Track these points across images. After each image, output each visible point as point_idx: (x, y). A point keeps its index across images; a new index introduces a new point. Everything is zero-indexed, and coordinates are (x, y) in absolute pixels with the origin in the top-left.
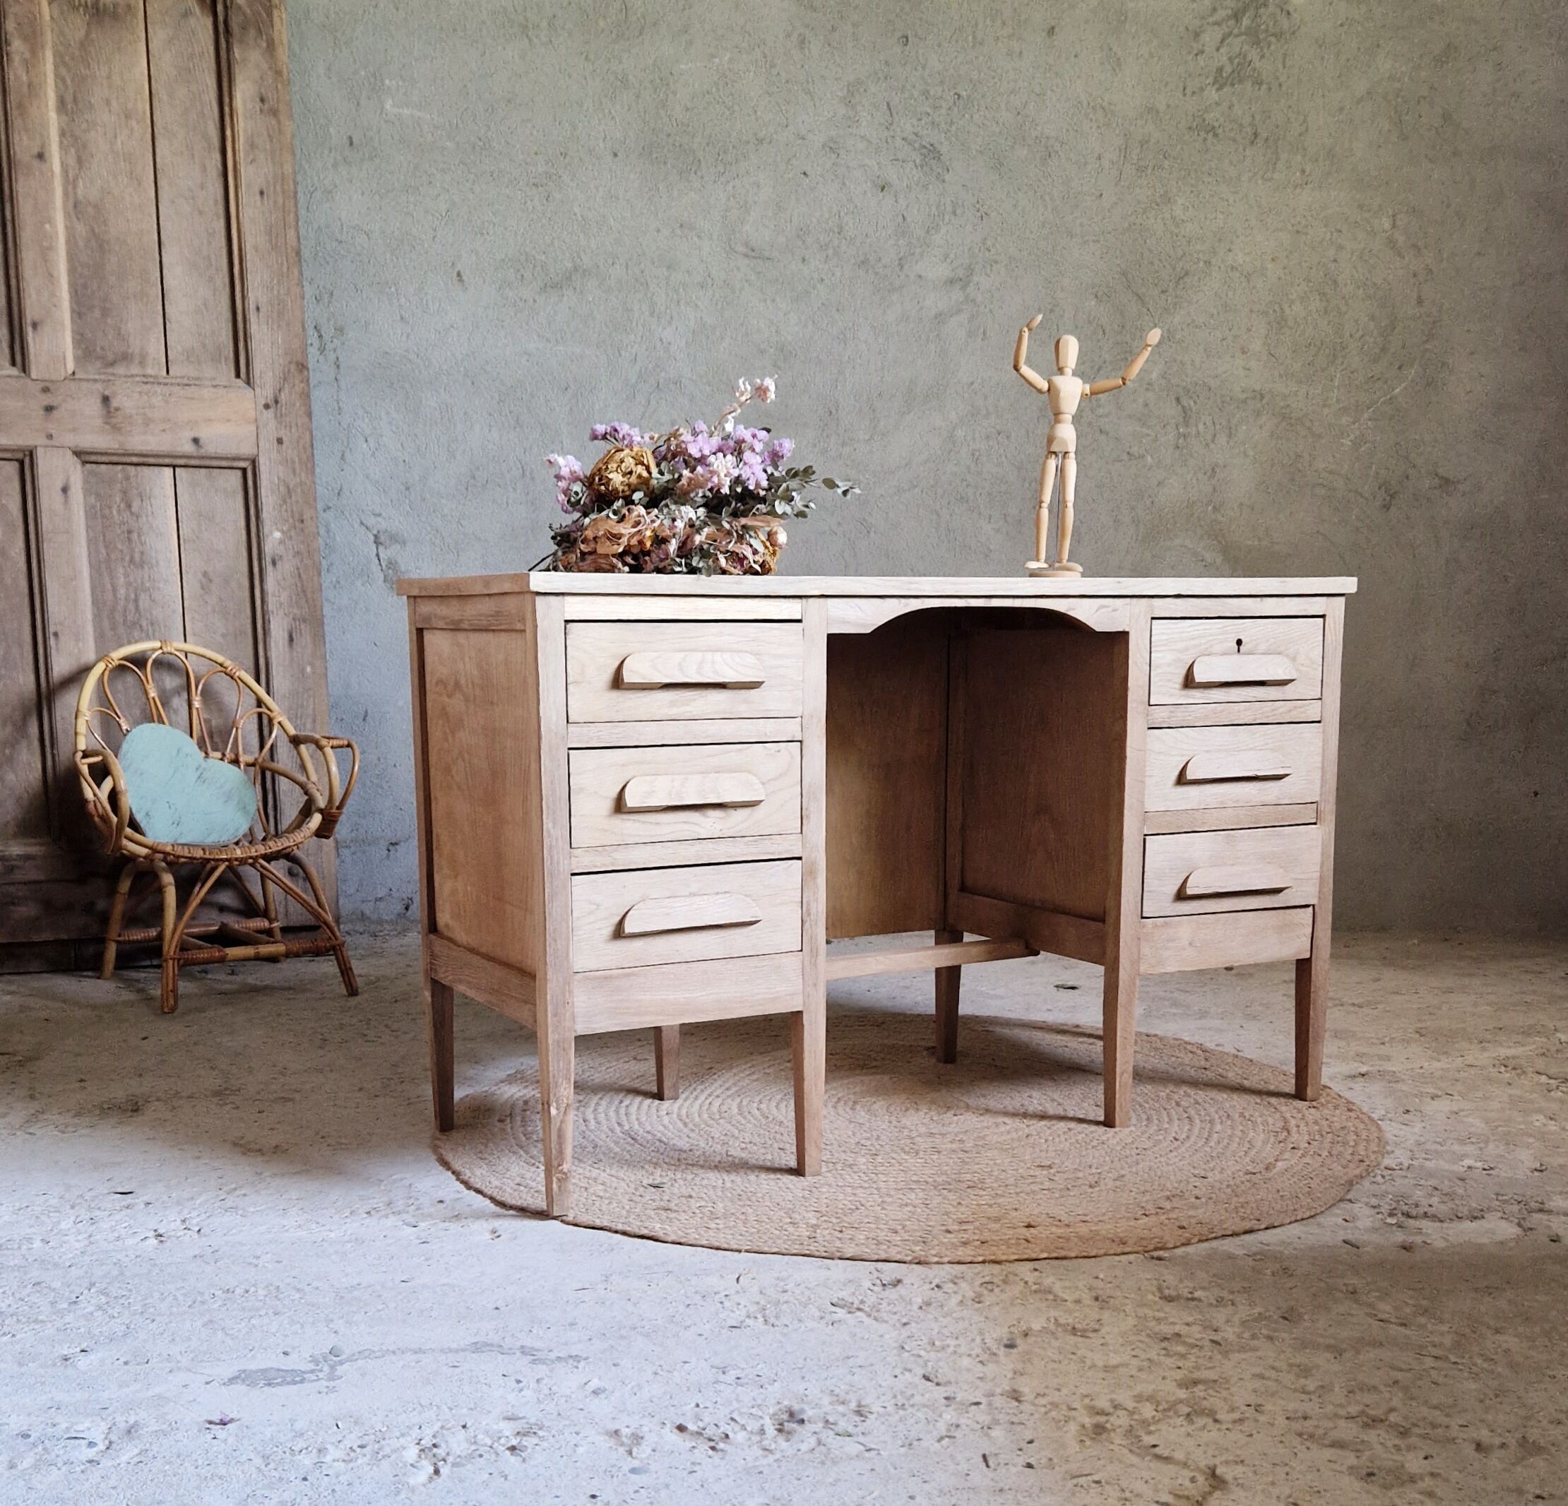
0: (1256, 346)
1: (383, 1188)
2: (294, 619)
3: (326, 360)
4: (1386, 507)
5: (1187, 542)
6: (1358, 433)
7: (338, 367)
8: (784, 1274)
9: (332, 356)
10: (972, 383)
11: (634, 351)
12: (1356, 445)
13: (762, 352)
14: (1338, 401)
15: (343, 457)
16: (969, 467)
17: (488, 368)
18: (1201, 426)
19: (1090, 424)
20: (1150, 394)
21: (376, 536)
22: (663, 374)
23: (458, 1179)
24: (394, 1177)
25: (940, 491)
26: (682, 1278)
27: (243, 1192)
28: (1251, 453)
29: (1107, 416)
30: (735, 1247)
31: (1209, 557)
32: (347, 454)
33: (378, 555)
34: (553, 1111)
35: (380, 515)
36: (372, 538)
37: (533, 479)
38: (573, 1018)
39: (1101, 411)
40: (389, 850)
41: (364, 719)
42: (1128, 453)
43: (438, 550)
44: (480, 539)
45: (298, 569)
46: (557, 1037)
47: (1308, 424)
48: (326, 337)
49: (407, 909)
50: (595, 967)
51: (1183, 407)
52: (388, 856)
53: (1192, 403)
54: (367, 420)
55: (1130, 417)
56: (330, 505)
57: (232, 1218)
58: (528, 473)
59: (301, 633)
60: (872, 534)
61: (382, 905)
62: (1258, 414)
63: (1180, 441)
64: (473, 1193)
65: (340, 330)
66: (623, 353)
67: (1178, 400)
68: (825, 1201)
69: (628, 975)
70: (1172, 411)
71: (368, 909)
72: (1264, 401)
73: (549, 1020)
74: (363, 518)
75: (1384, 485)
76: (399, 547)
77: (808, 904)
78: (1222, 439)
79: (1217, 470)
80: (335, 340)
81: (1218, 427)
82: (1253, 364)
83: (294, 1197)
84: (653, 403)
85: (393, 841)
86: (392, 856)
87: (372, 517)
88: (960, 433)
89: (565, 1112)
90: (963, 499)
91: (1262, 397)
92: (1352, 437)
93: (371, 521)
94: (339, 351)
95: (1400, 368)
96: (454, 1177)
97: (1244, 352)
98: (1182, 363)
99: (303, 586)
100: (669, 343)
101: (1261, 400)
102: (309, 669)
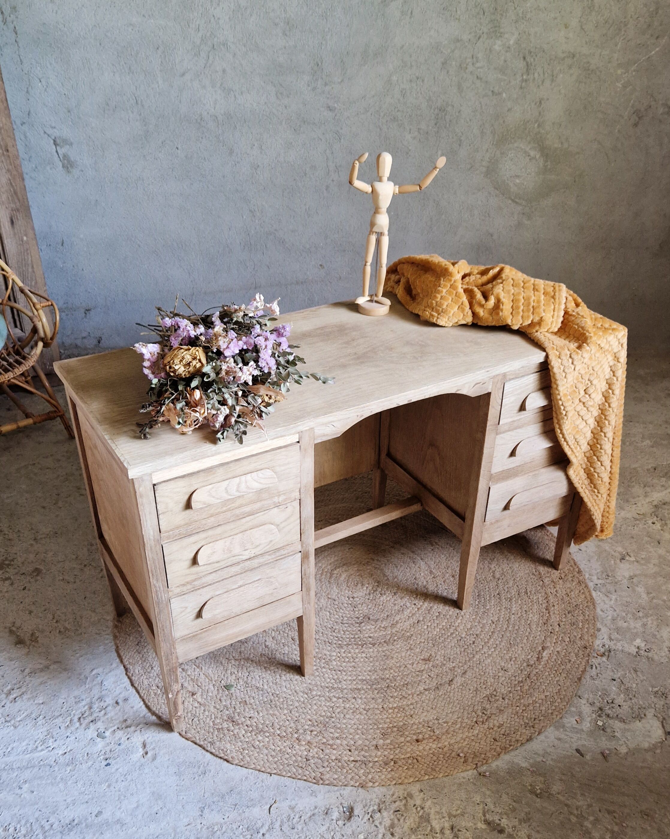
0: (574, 23)
1: (87, 686)
2: (12, 210)
3: (8, 28)
4: (636, 125)
5: (521, 145)
6: (626, 79)
7: (16, 34)
8: (293, 803)
9: (12, 26)
10: (403, 46)
11: (198, 23)
12: (625, 87)
13: (276, 24)
14: (617, 60)
15: (27, 92)
16: (399, 100)
17: (109, 34)
18: (536, 75)
19: (471, 72)
20: (508, 54)
21: (54, 141)
22: (216, 39)
23: (126, 674)
24: (94, 673)
25: (382, 114)
26: (241, 811)
27: (15, 696)
28: (563, 91)
29: (481, 68)
30: (269, 770)
31: (532, 153)
32: (30, 89)
33: (57, 152)
34: (170, 696)
35: (55, 128)
36: (52, 141)
37: (143, 106)
38: (177, 658)
39: (478, 65)
40: (86, 314)
41: (62, 245)
42: (492, 91)
43: (92, 148)
44: (115, 142)
45: (10, 180)
46: (169, 668)
47: (598, 73)
48: (6, 14)
49: (99, 342)
50: (187, 633)
51: (527, 63)
52: (85, 316)
53: (532, 60)
54: (39, 68)
55: (495, 69)
56: (25, 121)
57: (8, 730)
58: (139, 102)
59: (17, 219)
60: (342, 140)
61: (85, 341)
62: (570, 67)
63: (523, 84)
64: (134, 691)
65: (14, 8)
66: (191, 25)
67: (524, 58)
68: (315, 707)
69: (206, 631)
70: (521, 64)
71: (79, 342)
72: (575, 59)
73: (164, 663)
74: (45, 129)
75: (637, 112)
76: (68, 146)
77: (305, 570)
78: (548, 83)
79: (543, 102)
80: (12, 15)
81: (546, 75)
82: (571, 35)
83: (41, 702)
84: (211, 58)
85: (87, 308)
86: (88, 317)
87: (51, 129)
88: (394, 78)
89: (177, 695)
90: (395, 119)
91: (574, 56)
92: (623, 82)
93: (50, 131)
94: (15, 23)
95: (657, 37)
96: (125, 673)
97: (566, 27)
98: (529, 35)
99: (14, 190)
100: (219, 19)
101: (573, 58)
102: (25, 238)
